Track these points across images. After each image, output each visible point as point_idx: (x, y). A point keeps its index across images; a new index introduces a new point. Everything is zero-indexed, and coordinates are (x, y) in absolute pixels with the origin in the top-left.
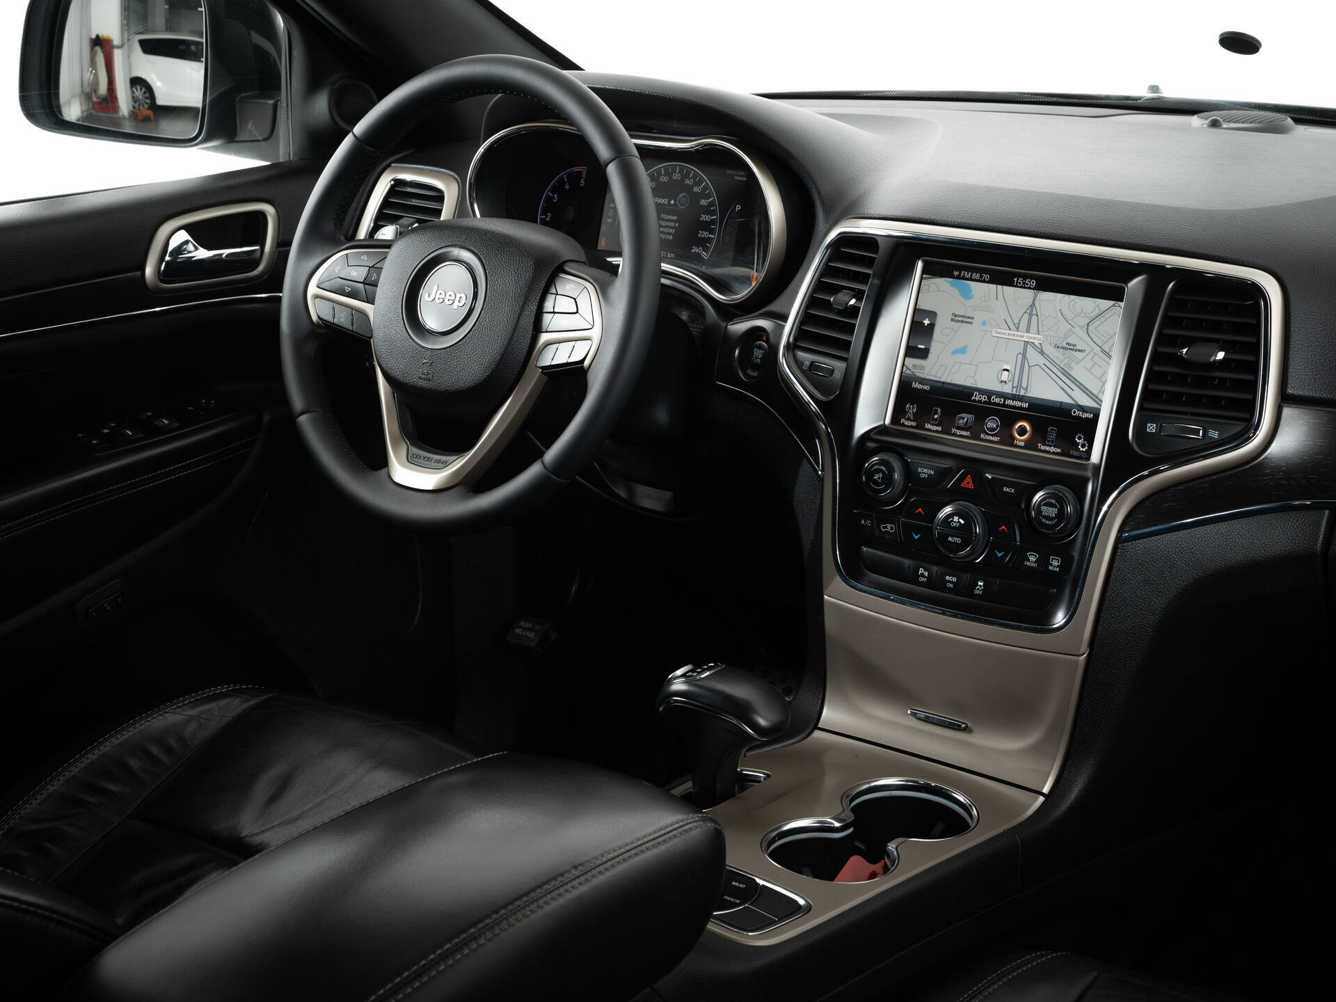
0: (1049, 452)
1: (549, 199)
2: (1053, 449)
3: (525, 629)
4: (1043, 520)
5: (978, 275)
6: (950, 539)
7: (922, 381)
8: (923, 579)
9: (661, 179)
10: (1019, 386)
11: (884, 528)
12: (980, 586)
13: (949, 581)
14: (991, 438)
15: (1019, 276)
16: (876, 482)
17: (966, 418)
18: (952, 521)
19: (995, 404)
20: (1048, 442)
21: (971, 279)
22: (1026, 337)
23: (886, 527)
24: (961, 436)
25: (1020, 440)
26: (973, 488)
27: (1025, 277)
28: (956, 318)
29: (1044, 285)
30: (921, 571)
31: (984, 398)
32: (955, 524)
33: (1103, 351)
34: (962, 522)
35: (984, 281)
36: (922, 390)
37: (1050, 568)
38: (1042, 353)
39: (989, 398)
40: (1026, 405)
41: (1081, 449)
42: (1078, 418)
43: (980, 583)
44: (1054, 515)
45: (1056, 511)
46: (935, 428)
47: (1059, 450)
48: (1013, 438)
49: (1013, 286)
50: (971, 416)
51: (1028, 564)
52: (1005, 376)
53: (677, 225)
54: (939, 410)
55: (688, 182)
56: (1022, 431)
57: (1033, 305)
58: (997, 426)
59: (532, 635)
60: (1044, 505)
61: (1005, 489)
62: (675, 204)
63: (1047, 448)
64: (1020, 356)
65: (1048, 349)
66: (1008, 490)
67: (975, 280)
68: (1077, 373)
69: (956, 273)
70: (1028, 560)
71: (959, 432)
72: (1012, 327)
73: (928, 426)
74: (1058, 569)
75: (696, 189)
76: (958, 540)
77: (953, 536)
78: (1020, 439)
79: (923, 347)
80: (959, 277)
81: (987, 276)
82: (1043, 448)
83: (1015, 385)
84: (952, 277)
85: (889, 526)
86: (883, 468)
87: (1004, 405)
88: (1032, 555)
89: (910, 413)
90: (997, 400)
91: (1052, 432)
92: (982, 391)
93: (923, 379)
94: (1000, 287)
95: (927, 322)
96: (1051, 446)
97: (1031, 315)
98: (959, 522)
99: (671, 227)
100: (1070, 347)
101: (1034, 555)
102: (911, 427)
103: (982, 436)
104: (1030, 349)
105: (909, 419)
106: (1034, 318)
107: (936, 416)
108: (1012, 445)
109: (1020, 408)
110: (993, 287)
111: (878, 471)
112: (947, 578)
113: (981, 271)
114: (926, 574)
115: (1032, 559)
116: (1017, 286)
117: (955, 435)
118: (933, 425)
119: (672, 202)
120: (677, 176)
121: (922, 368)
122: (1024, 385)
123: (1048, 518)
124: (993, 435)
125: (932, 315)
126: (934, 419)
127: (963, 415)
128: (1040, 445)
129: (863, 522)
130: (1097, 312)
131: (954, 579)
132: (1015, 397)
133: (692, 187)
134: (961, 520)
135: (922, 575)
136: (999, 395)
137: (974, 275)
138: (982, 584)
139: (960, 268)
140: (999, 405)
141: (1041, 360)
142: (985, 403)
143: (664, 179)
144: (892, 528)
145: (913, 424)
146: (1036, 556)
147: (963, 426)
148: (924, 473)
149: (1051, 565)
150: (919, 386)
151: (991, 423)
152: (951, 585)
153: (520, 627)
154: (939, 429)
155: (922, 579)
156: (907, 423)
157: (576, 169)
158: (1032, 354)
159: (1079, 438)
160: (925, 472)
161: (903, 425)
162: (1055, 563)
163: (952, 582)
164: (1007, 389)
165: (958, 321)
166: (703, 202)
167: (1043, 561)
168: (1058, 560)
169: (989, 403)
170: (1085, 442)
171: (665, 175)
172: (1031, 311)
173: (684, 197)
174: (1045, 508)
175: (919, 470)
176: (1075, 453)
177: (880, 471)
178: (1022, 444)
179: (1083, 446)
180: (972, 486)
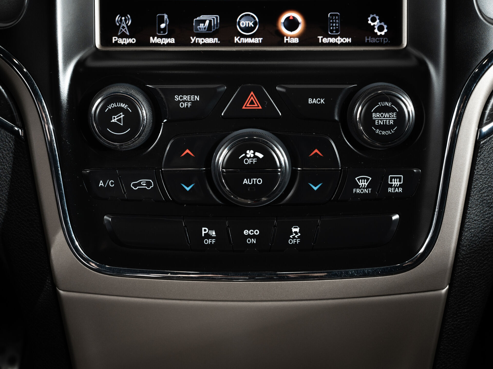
0: (335, 44)
2: (339, 40)
4: (378, 131)
6: (245, 181)
8: (209, 241)
11: (135, 185)
12: (296, 233)
13: (249, 236)
14: (249, 40)
16: (115, 127)
18: (245, 157)
20: (332, 31)
23: (139, 184)
24: (205, 45)
25: (294, 37)
26: (260, 108)
30: (204, 231)
32: (250, 161)
34: (260, 156)
37: (390, 190)
41: (379, 33)
43: (294, 230)
44: (392, 122)
45: (394, 116)
46: (166, 41)
47: (348, 40)
48: (282, 36)
50: (214, 16)
51: (358, 191)
54: (166, 16)
56: (292, 24)
58: (255, 24)
60: (376, 111)
61: (310, 101)
63: (332, 40)
66: (315, 101)
70: (358, 186)
71: (201, 41)
73: (154, 40)
74: (401, 190)
76: (259, 181)
78: (292, 35)
82: (325, 40)
85: (143, 182)
86: (123, 105)
88: (362, 178)
89: (123, 27)
91: (335, 18)
96: (336, 37)
98: (255, 157)
101: (364, 178)
102: (130, 45)
103: (236, 39)
105: (123, 36)
107: (163, 26)
108: (281, 43)
111: (117, 111)
112: (246, 232)
114: (213, 233)
115: (363, 183)
117: (197, 44)
118: (161, 37)
123: (384, 127)
124: (251, 37)
126: (160, 30)
127: (202, 17)
128: (320, 37)
129: (101, 184)
131: (257, 232)
134: (257, 154)
135: (208, 236)
138: (297, 230)
144: (148, 184)
145: (132, 40)
146: (368, 179)
147: (205, 31)
148: (184, 102)
149: (391, 186)
154: (172, 41)
156: (123, 41)
159: (374, 20)
160: (185, 100)
161: (119, 44)
162: (396, 183)
163: (254, 236)
167: (378, 183)
168: (400, 178)
170: (382, 24)
174: (378, 115)
175: (177, 98)
176: (374, 40)
177: (121, 110)
178: (296, 40)
179: (381, 28)
180: (257, 106)
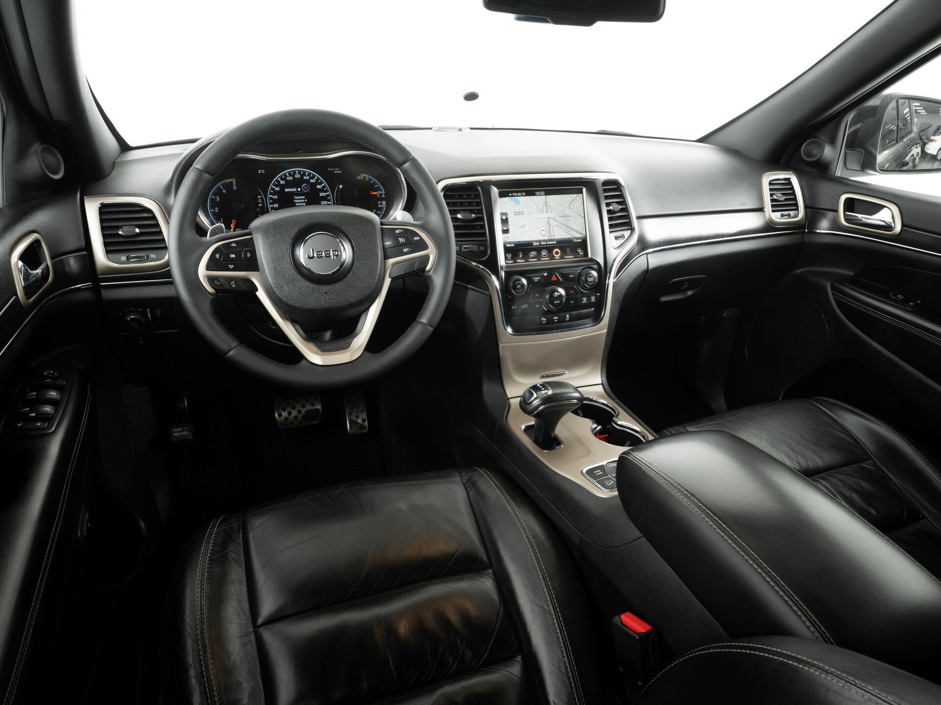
0: (569, 258)
1: (212, 200)
2: (570, 257)
3: (179, 432)
4: (588, 283)
5: (520, 194)
7: (510, 243)
9: (288, 178)
10: (551, 236)
14: (545, 259)
15: (537, 191)
16: (518, 289)
17: (533, 253)
19: (543, 245)
20: (568, 254)
21: (517, 196)
22: (547, 215)
24: (533, 261)
27: (540, 191)
28: (516, 213)
29: (548, 193)
30: (543, 319)
31: (538, 244)
32: (556, 296)
33: (578, 214)
35: (523, 196)
36: (511, 247)
37: (592, 301)
38: (555, 220)
39: (540, 243)
40: (555, 242)
41: (581, 254)
42: (576, 242)
43: (567, 316)
44: (592, 280)
46: (522, 261)
47: (573, 257)
48: (554, 257)
49: (535, 195)
50: (535, 252)
52: (544, 233)
53: (306, 200)
54: (521, 253)
55: (305, 178)
56: (557, 253)
57: (546, 202)
58: (547, 254)
59: (186, 433)
62: (301, 190)
63: (569, 257)
64: (547, 224)
65: (557, 218)
67: (519, 196)
68: (571, 225)
69: (510, 195)
70: (583, 301)
71: (532, 260)
72: (541, 213)
73: (518, 261)
74: (594, 300)
75: (312, 181)
76: (558, 302)
77: (556, 301)
78: (557, 257)
79: (506, 229)
80: (512, 196)
81: (524, 194)
82: (567, 257)
83: (549, 235)
84: (510, 196)
85: (525, 305)
86: (520, 282)
87: (547, 244)
88: (584, 298)
89: (509, 258)
90: (544, 243)
91: (568, 250)
92: (536, 241)
93: (510, 242)
94: (530, 197)
95: (504, 218)
97: (546, 206)
98: (558, 294)
99: (303, 202)
100: (565, 216)
102: (511, 263)
103: (542, 259)
104: (550, 220)
105: (509, 260)
106: (548, 207)
107: (520, 256)
108: (555, 259)
109: (554, 244)
110: (528, 197)
112: (554, 318)
113: (521, 192)
114: (545, 319)
115: (585, 300)
116: (537, 195)
117: (531, 261)
118: (520, 260)
119: (299, 189)
120: (297, 176)
121: (508, 237)
122: (552, 234)
123: (591, 282)
124: (546, 258)
125: (505, 214)
127: (532, 253)
128: (565, 256)
129: (513, 308)
130: (572, 200)
131: (557, 318)
132: (550, 240)
133: (309, 180)
135: (544, 320)
136: (544, 241)
137: (518, 194)
139: (512, 192)
140: (545, 245)
141: (556, 223)
142: (539, 245)
143: (290, 178)
144: (526, 306)
145: (512, 262)
146: (586, 298)
147: (533, 257)
149: (592, 299)
150: (510, 245)
151: (544, 253)
152: (556, 320)
153: (175, 432)
154: (524, 261)
155: (544, 322)
156: (509, 262)
157: (227, 181)
158: (551, 221)
159: (579, 250)
160: (536, 279)
161: (508, 263)
162: (593, 299)
164: (546, 238)
165: (517, 215)
166: (319, 187)
167: (589, 299)
168: (594, 297)
169: (541, 245)
171: (290, 176)
172: (546, 204)
173: (306, 186)
175: (534, 278)
176: (579, 256)
177: (519, 284)
178: (559, 258)
179: (581, 252)
180: (556, 279)
